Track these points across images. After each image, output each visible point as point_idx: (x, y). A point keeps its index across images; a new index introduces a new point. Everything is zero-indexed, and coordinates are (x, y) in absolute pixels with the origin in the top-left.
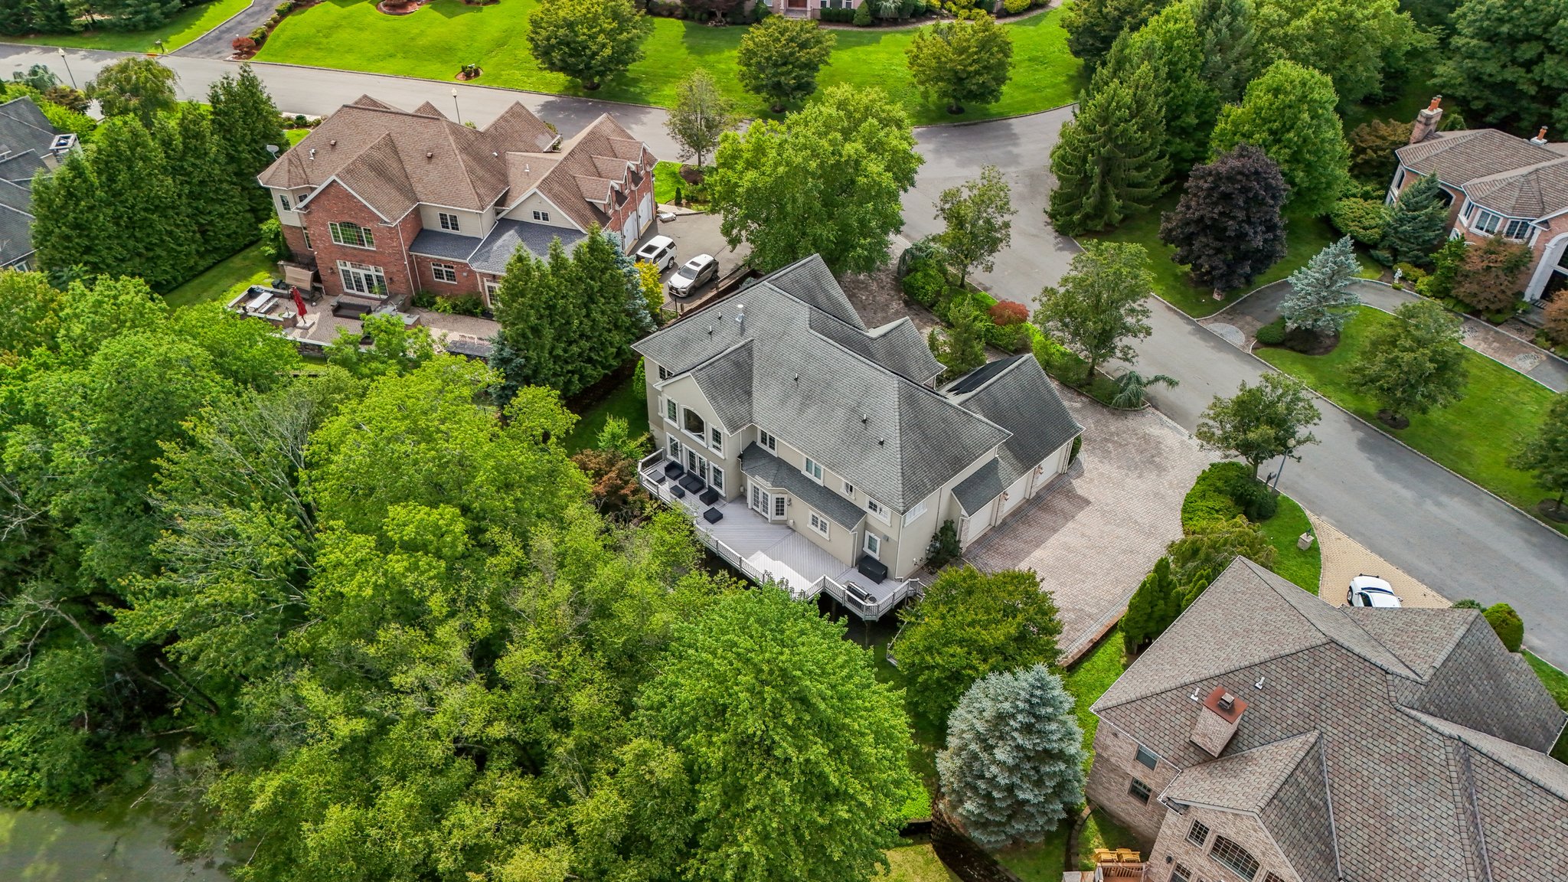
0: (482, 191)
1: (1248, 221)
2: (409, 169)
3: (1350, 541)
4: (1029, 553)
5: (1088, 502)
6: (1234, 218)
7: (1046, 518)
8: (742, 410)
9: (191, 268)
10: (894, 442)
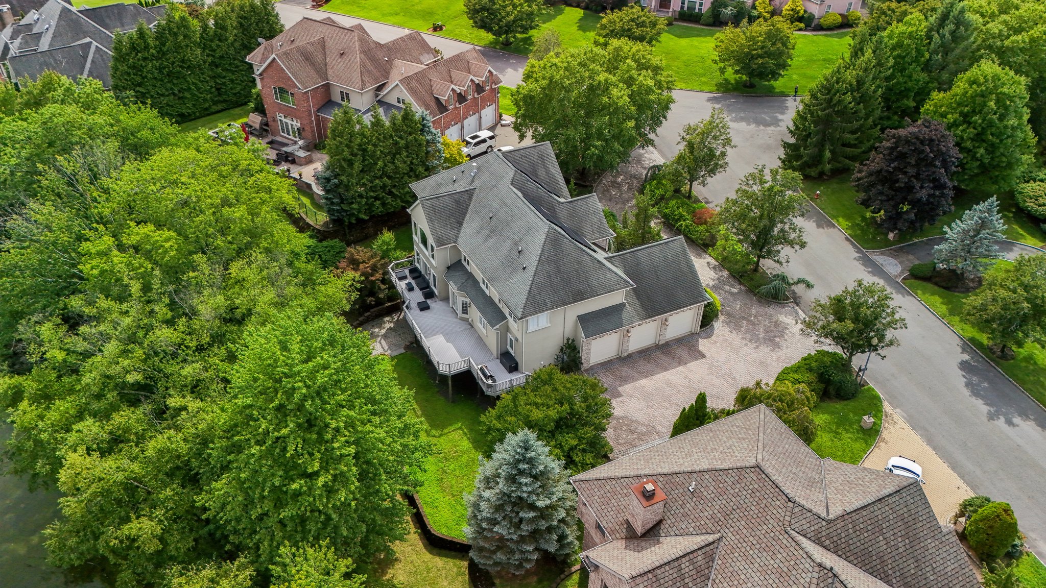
0: (366, 79)
1: (917, 177)
2: (328, 60)
3: (913, 433)
4: (637, 380)
5: (703, 356)
6: (905, 173)
7: (664, 359)
8: (452, 234)
9: (206, 109)
10: (531, 270)
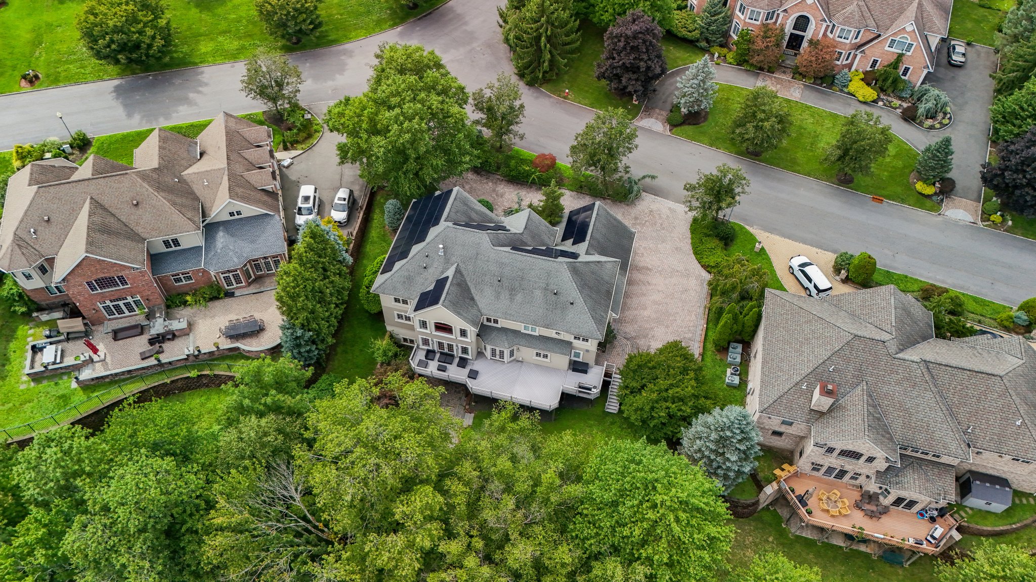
0: (190, 215)
2: (123, 219)
8: (474, 311)
10: (580, 301)
